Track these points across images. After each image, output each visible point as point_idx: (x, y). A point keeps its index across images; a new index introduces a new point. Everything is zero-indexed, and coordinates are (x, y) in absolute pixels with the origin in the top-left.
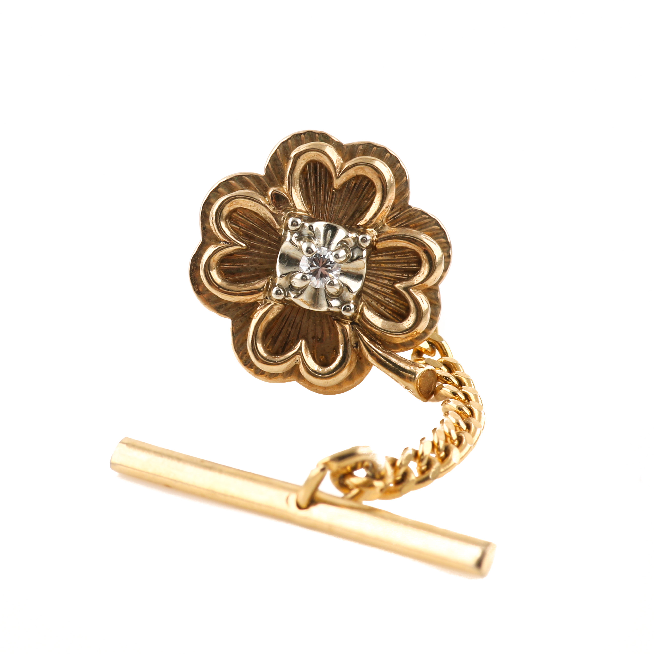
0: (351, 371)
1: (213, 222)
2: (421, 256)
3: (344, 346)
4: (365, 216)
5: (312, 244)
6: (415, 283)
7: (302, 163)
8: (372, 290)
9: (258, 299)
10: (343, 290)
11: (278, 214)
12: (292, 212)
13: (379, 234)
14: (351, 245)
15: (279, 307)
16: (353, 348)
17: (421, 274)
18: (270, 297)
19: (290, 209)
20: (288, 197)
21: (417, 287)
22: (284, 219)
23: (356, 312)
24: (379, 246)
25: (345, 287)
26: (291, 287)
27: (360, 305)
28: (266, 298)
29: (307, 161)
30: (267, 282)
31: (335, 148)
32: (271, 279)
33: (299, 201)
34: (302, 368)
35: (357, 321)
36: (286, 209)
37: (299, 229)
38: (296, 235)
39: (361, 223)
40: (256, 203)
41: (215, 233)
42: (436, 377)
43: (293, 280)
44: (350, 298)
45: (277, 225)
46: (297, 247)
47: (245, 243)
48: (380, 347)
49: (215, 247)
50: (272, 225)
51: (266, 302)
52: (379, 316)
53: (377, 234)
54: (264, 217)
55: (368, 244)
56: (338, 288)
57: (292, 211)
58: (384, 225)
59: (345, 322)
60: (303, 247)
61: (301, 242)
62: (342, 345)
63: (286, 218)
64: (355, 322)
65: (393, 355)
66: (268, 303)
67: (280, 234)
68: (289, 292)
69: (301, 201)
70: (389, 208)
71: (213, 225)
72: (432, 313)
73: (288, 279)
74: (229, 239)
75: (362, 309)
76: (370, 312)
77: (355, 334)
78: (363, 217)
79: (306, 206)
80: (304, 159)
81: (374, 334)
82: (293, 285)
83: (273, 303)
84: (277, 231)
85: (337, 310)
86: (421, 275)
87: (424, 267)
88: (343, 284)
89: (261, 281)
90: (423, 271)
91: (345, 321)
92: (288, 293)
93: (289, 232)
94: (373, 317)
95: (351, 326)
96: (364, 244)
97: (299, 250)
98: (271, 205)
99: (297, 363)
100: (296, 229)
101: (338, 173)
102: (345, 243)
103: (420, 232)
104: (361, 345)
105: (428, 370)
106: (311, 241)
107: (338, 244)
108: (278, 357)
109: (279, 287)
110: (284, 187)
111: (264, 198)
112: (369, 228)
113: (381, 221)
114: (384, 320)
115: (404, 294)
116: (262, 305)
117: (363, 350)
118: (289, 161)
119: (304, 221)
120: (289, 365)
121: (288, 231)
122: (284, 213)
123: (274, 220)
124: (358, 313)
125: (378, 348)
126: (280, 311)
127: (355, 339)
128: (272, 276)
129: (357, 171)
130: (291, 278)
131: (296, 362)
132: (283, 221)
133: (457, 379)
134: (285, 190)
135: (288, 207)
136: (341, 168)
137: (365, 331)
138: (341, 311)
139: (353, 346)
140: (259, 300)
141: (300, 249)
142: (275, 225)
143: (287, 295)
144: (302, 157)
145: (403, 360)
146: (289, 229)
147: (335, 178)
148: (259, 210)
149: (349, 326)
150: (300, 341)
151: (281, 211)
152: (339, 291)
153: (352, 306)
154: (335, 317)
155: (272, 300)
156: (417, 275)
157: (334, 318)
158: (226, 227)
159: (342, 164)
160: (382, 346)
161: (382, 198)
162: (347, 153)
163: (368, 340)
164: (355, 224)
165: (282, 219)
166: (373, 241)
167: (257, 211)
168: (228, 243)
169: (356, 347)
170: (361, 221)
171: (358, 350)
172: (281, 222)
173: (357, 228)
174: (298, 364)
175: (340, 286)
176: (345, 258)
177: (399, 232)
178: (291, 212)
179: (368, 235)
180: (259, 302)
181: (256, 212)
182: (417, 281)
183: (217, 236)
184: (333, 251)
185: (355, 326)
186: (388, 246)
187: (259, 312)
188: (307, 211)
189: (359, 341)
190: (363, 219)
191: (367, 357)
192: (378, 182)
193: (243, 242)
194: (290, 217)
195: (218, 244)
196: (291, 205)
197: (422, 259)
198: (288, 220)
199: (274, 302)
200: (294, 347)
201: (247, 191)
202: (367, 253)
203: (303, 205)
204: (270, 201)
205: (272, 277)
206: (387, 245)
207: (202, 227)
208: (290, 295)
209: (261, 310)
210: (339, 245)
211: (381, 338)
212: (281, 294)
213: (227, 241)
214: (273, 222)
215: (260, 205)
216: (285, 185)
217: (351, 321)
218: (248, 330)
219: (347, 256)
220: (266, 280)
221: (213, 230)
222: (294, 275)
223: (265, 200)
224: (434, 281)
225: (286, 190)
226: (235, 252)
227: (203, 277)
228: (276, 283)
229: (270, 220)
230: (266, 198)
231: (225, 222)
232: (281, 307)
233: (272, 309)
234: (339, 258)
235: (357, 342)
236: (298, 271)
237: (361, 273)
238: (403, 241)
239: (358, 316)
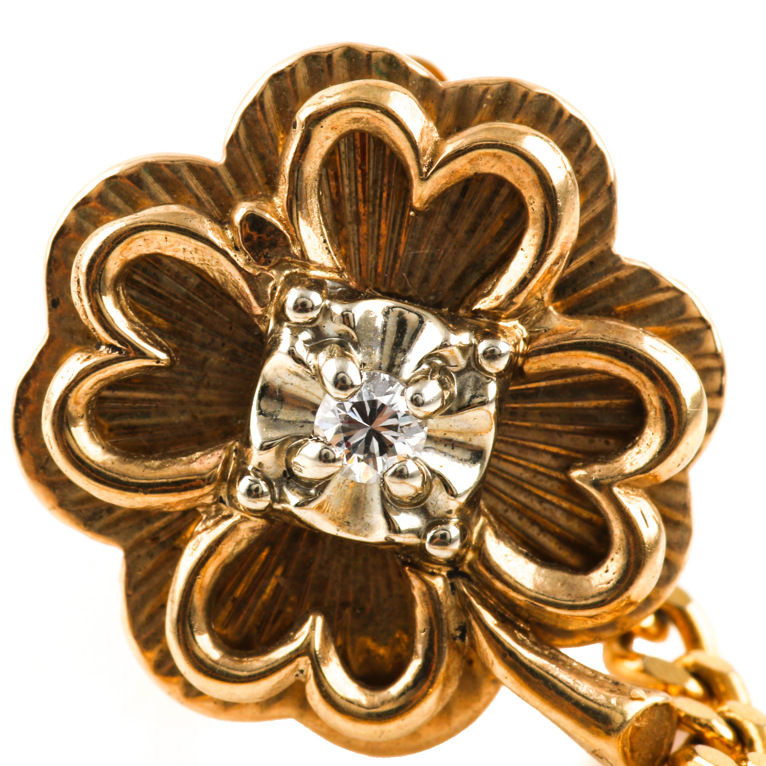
0: (447, 699)
1: (79, 292)
2: (646, 397)
3: (428, 637)
4: (494, 286)
5: (350, 363)
6: (627, 471)
7: (327, 138)
8: (507, 481)
9: (199, 502)
10: (431, 487)
11: (259, 275)
12: (298, 270)
13: (532, 334)
14: (456, 366)
15: (255, 527)
16: (452, 640)
17: (644, 445)
18: (232, 498)
19: (292, 262)
20: (288, 230)
21: (632, 481)
22: (275, 288)
23: (465, 544)
24: (531, 368)
25: (437, 479)
26: (288, 476)
27: (476, 524)
28: (221, 500)
29: (340, 133)
30: (223, 457)
31: (416, 95)
32: (236, 451)
33: (317, 240)
34: (313, 694)
35: (466, 569)
36: (281, 261)
37: (314, 320)
38: (306, 335)
39: (483, 304)
40: (200, 244)
41: (84, 321)
42: (675, 719)
43: (295, 459)
44: (450, 508)
45: (254, 303)
46: (309, 371)
47: (167, 352)
48: (525, 638)
49: (85, 360)
50: (242, 304)
51: (219, 511)
52: (526, 555)
53: (526, 335)
54: (220, 282)
55: (501, 364)
56: (417, 483)
57: (296, 268)
58: (546, 311)
59: (434, 571)
60: (324, 372)
61: (322, 355)
62: (423, 634)
63: (279, 288)
64: (460, 569)
65: (560, 663)
66: (225, 513)
67: (263, 328)
68: (285, 489)
69: (322, 239)
70: (561, 266)
71: (81, 300)
72: (670, 545)
73: (282, 455)
74: (124, 340)
75: (481, 536)
76: (502, 544)
77: (459, 604)
78: (490, 288)
79: (335, 255)
80: (332, 129)
81: (511, 605)
82: (297, 472)
83: (237, 516)
84: (256, 320)
85: (411, 540)
86: (642, 449)
87: (652, 429)
88: (433, 472)
89: (207, 454)
90: (649, 438)
91: (433, 568)
92: (281, 492)
93: (288, 327)
94: (510, 558)
95: (449, 582)
96: (492, 364)
97: (314, 379)
98: (241, 252)
99: (301, 677)
100: (306, 320)
101: (425, 170)
102: (439, 362)
103: (644, 332)
104: (475, 632)
105: (656, 705)
106: (347, 353)
107: (420, 364)
108: (250, 661)
109: (256, 476)
110: (277, 200)
111: (220, 230)
112: (504, 318)
113: (539, 300)
114: (539, 568)
115: (596, 499)
116: (208, 519)
117: (480, 647)
118: (292, 130)
119: (330, 297)
120: (278, 682)
121: (286, 324)
122: (274, 272)
123: (248, 291)
124: (471, 548)
125: (522, 643)
126: (256, 535)
127: (457, 615)
128: (237, 441)
129: (478, 164)
130: (292, 452)
131: (297, 675)
132: (273, 294)
133: (732, 724)
134: (280, 210)
135: (287, 258)
136: (434, 155)
137: (486, 595)
138: (424, 544)
139: (452, 635)
140: (203, 505)
141: (316, 375)
142: (249, 305)
143: (277, 496)
144: (327, 122)
145: (588, 676)
146: (288, 320)
147: (416, 182)
148: (206, 262)
149: (445, 581)
150: (311, 618)
151: (266, 268)
152: (420, 492)
153: (454, 531)
154: (407, 556)
155: (237, 508)
156: (631, 448)
157: (402, 558)
158: (116, 306)
159: (436, 142)
160: (531, 635)
161: (542, 239)
162: (449, 109)
163: (496, 622)
164: (467, 303)
165: (269, 291)
166: (516, 354)
167: (202, 264)
168: (120, 350)
169: (462, 637)
170: (483, 300)
171: (464, 646)
172: (267, 297)
173: (473, 317)
174: (303, 680)
175: (424, 475)
176: (438, 405)
177: (586, 332)
178: (294, 271)
179: (502, 339)
180: (200, 510)
181: (199, 266)
182: (631, 464)
183: (90, 331)
184: (407, 383)
185: (460, 581)
186: (556, 368)
187: (199, 537)
188: (338, 268)
189: (470, 623)
190: (489, 293)
191: (490, 667)
192: (534, 197)
193: (162, 348)
194: (291, 287)
195: (92, 352)
196: (295, 251)
197: (649, 407)
198: (287, 293)
199: (243, 514)
200: (292, 634)
201: (174, 208)
202: (498, 387)
203: (327, 251)
204: (239, 240)
205: (237, 444)
206: (554, 365)
207: (51, 299)
208: (286, 495)
209: (205, 532)
210: (425, 367)
211: (530, 616)
212: (263, 494)
213: (119, 345)
214: (245, 295)
215: (209, 250)
216: (280, 194)
217: (449, 569)
218: (168, 579)
219: (446, 397)
220: (220, 452)
221: (81, 312)
222: (299, 446)
223: (224, 236)
224: (679, 465)
225: (282, 210)
226: (138, 373)
227: (49, 441)
228: (248, 465)
229: (236, 290)
230: (226, 229)
231: (112, 292)
232: (261, 527)
233: (235, 532)
234: (423, 404)
235: (465, 623)
236: (311, 438)
237: (482, 445)
238: (596, 355)
239: (470, 556)
